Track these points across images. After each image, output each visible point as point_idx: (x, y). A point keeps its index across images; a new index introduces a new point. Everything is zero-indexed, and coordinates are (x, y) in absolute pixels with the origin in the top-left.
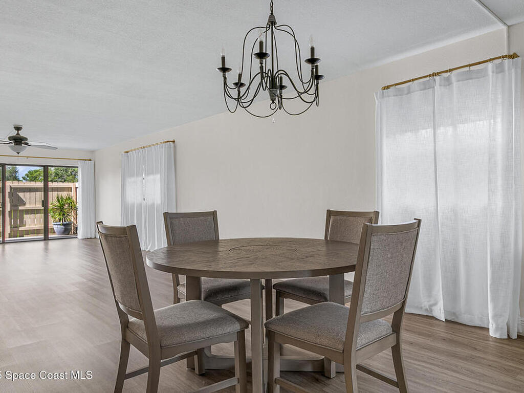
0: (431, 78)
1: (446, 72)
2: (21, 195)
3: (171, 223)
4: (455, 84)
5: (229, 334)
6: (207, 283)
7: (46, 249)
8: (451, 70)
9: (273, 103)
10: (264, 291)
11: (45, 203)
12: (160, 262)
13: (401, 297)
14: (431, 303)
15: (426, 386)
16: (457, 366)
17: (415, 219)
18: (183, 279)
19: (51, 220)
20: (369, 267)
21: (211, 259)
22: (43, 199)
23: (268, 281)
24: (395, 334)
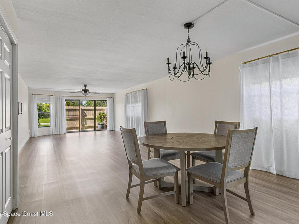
0: (268, 57)
1: (276, 54)
2: (85, 112)
3: (147, 126)
4: (280, 60)
5: (171, 173)
6: (162, 152)
7: (95, 134)
8: (278, 54)
9: (190, 76)
10: (186, 156)
11: (95, 115)
12: (144, 142)
13: (248, 161)
14: (269, 166)
15: (263, 203)
16: (279, 196)
17: (254, 127)
18: (152, 149)
19: (97, 122)
20: (231, 148)
21: (164, 142)
22: (94, 114)
23: (188, 152)
24: (246, 178)
